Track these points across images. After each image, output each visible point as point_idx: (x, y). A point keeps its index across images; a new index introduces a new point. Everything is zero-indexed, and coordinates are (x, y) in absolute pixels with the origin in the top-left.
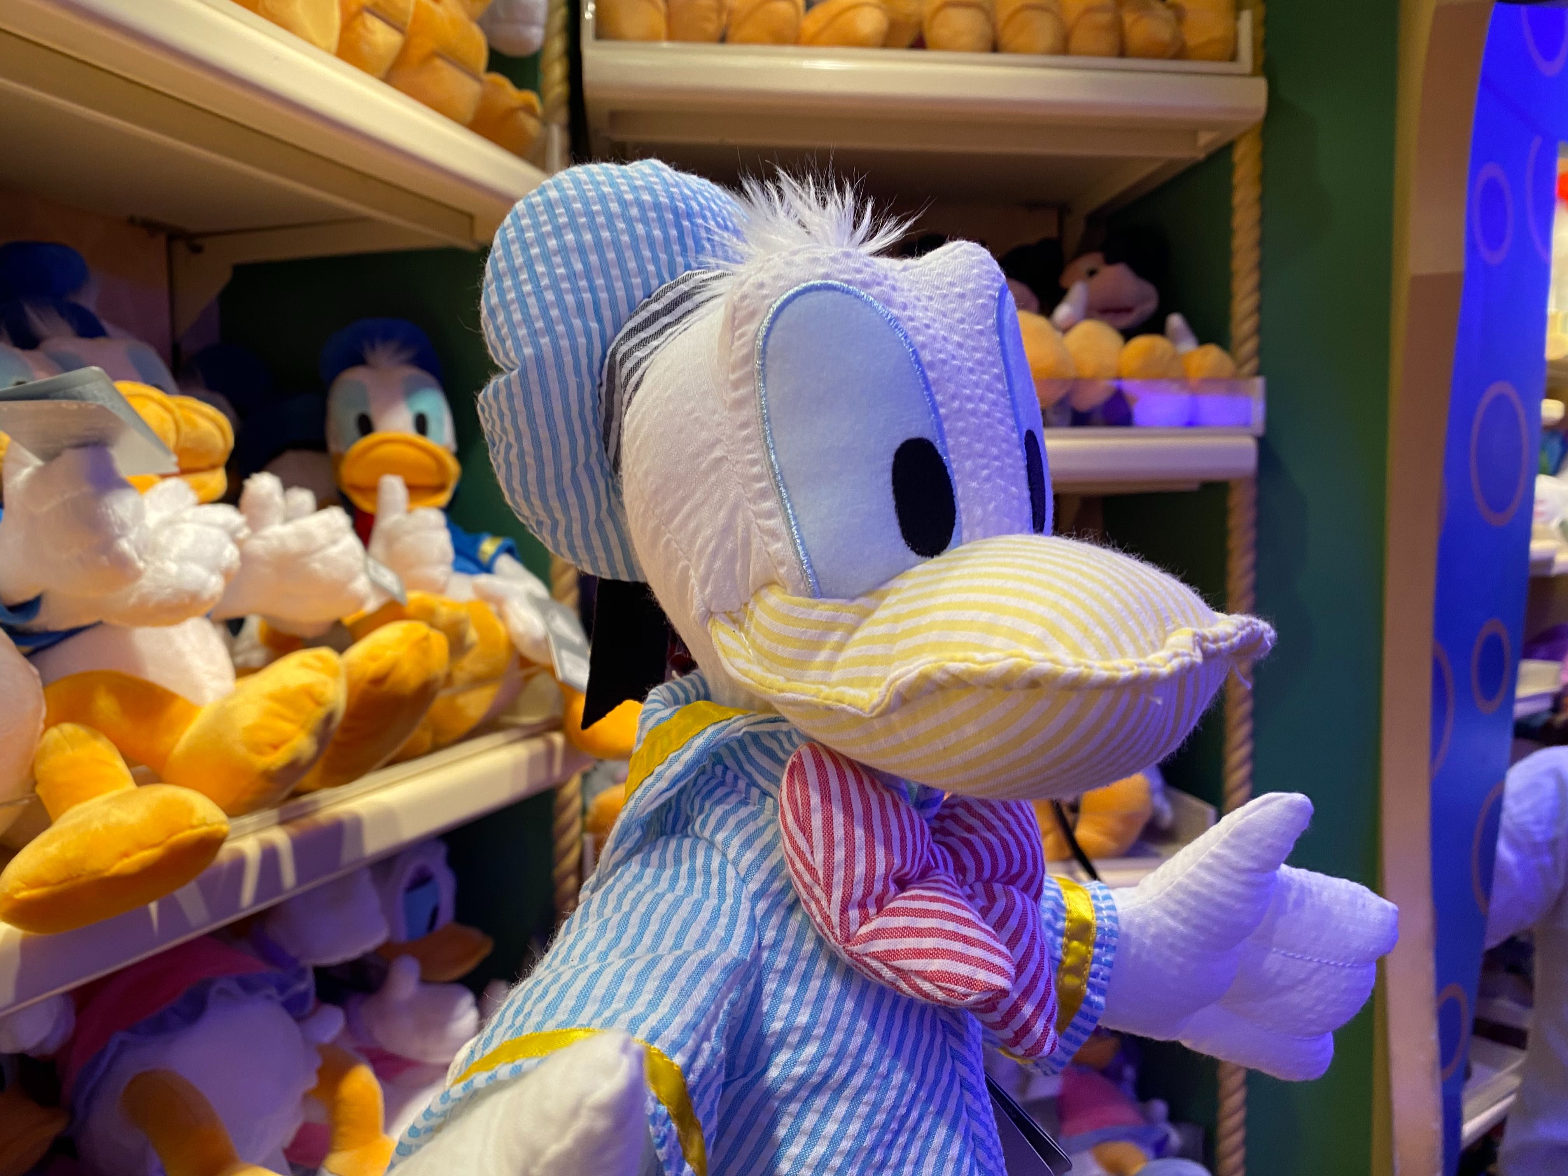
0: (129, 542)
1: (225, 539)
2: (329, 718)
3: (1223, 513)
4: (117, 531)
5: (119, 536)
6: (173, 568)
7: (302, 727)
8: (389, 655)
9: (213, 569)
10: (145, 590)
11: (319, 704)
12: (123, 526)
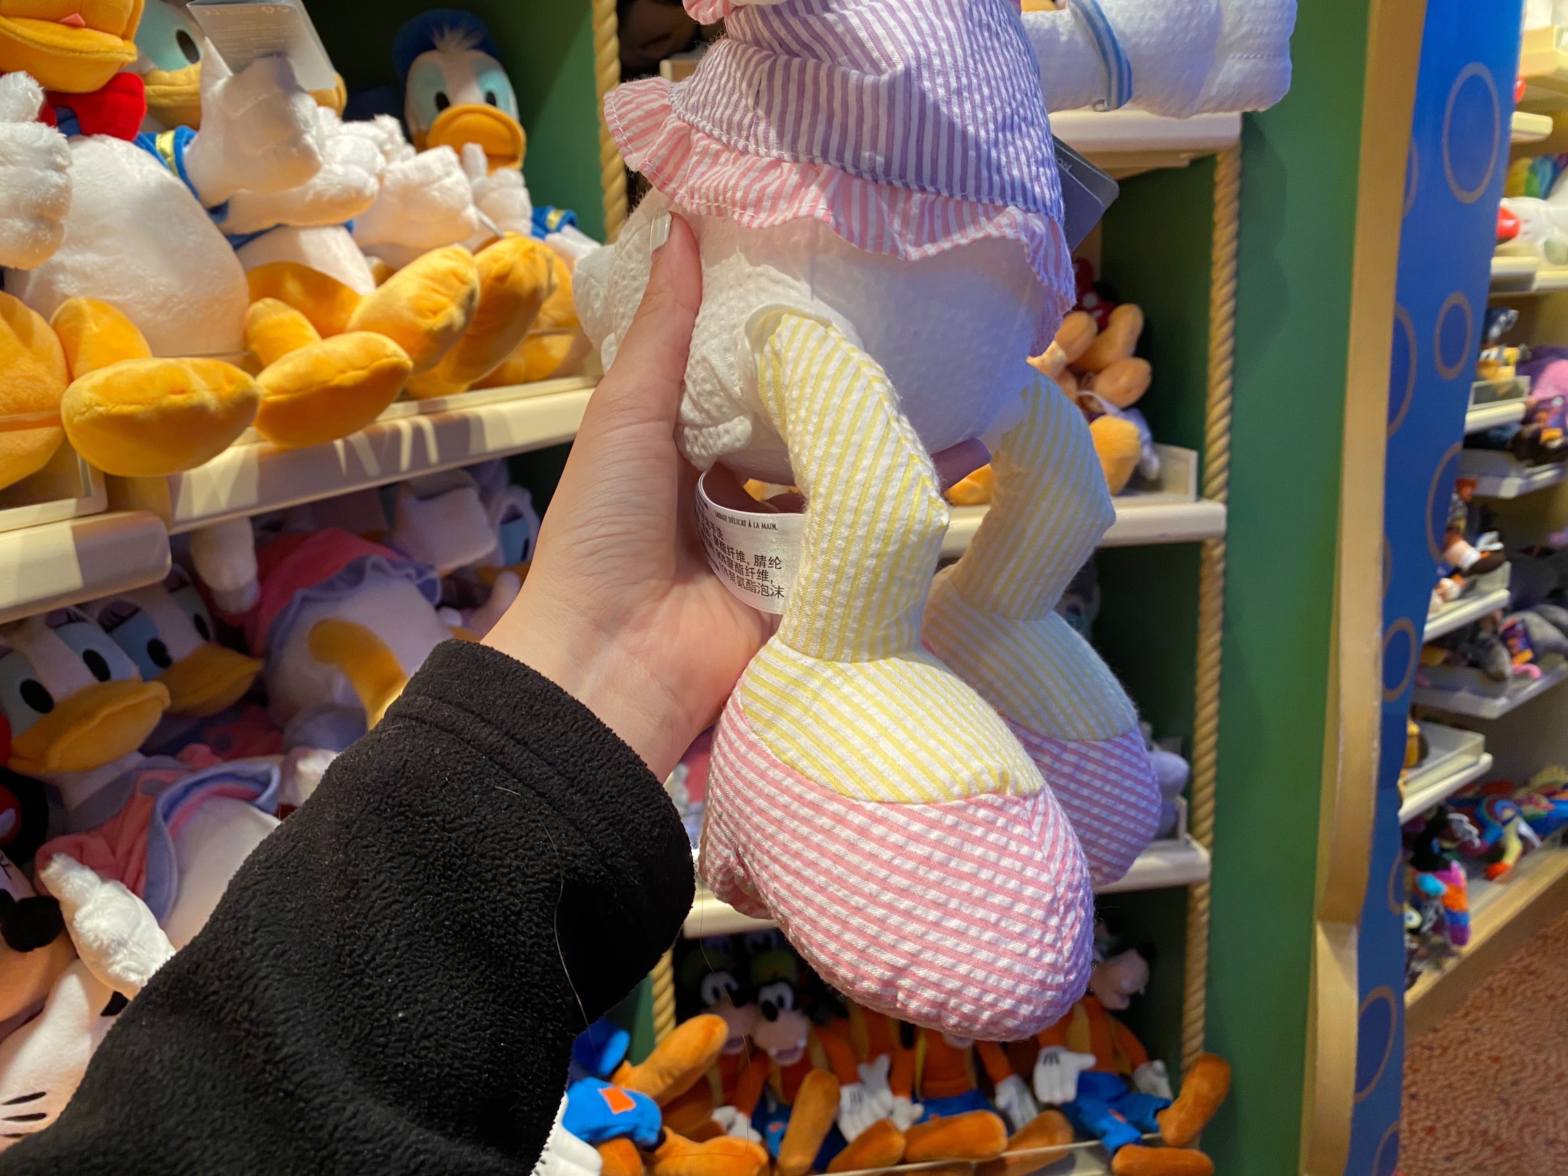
0: (312, 136)
1: (376, 149)
2: (471, 296)
3: (1211, 186)
4: (302, 127)
5: (304, 132)
6: (339, 169)
7: (453, 300)
8: (508, 259)
9: (371, 171)
10: (319, 188)
11: (464, 282)
12: (306, 123)
